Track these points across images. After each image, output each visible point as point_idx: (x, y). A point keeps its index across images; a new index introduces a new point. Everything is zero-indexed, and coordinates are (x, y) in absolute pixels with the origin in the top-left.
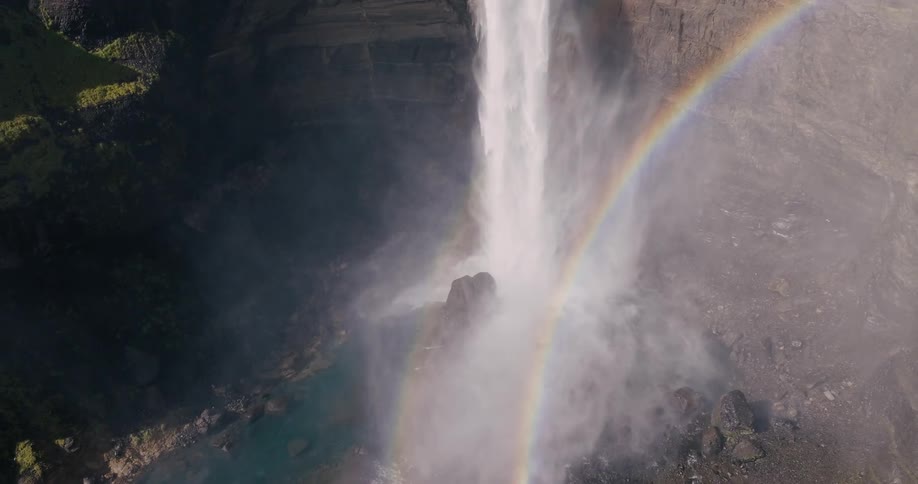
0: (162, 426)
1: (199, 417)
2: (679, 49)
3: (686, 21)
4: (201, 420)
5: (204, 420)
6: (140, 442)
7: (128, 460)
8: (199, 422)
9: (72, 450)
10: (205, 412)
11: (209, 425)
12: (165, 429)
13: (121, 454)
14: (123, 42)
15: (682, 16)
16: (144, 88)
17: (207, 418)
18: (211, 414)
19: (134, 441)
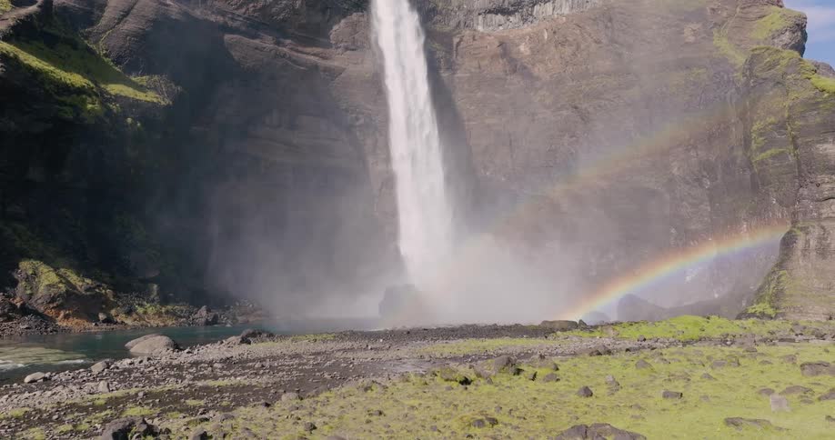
1: (197, 311)
2: (512, 156)
3: (512, 138)
5: (201, 315)
6: (145, 313)
7: (135, 320)
9: (88, 293)
11: (206, 319)
13: (129, 313)
14: (149, 79)
16: (163, 103)
17: (204, 313)
18: (208, 311)
19: (140, 310)
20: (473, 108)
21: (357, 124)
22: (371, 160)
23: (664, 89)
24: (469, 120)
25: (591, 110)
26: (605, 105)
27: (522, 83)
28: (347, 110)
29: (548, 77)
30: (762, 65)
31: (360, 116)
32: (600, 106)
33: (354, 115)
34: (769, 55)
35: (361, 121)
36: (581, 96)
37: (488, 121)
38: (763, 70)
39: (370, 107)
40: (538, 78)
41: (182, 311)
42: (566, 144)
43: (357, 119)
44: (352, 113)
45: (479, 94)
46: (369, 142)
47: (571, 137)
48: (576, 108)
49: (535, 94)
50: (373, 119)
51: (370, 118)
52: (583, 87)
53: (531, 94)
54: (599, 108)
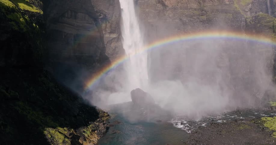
6: (88, 136)
7: (89, 142)
13: (85, 140)
16: (42, 13)
19: (86, 135)
21: (100, 17)
22: (104, 33)
25: (187, 21)
26: (193, 20)
27: (162, 7)
28: (97, 12)
29: (171, 6)
30: (265, 21)
31: (101, 14)
32: (191, 21)
33: (99, 14)
34: (269, 18)
35: (102, 17)
36: (184, 16)
37: (149, 21)
38: (265, 23)
39: (106, 11)
40: (167, 6)
41: (93, 127)
44: (98, 13)
45: (147, 10)
46: (104, 25)
48: (181, 19)
49: (166, 12)
50: (107, 16)
51: (105, 16)
52: (185, 12)
53: (165, 12)
54: (190, 21)
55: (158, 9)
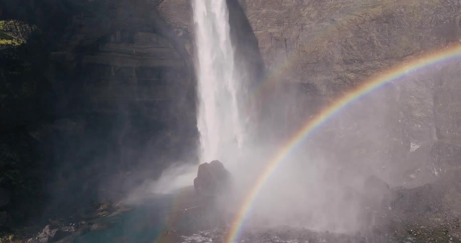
0: (10, 237)
1: (41, 232)
2: (287, 56)
3: (287, 42)
4: (43, 233)
5: (46, 233)
8: (41, 235)
10: (47, 227)
11: (49, 237)
12: (13, 239)
14: (5, 23)
15: (285, 41)
16: (17, 44)
17: (48, 232)
18: (51, 228)
20: (259, 21)
21: (178, 36)
23: (403, 10)
24: (256, 30)
26: (355, 20)
28: (170, 26)
33: (175, 30)
35: (181, 34)
36: (337, 12)
37: (270, 31)
42: (325, 47)
43: (178, 32)
44: (174, 28)
45: (264, 11)
47: (330, 42)
48: (333, 20)
49: (304, 10)
50: (189, 31)
51: (187, 31)
52: (340, 5)
53: (302, 10)
54: (351, 22)
55: (287, 5)
